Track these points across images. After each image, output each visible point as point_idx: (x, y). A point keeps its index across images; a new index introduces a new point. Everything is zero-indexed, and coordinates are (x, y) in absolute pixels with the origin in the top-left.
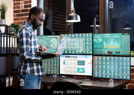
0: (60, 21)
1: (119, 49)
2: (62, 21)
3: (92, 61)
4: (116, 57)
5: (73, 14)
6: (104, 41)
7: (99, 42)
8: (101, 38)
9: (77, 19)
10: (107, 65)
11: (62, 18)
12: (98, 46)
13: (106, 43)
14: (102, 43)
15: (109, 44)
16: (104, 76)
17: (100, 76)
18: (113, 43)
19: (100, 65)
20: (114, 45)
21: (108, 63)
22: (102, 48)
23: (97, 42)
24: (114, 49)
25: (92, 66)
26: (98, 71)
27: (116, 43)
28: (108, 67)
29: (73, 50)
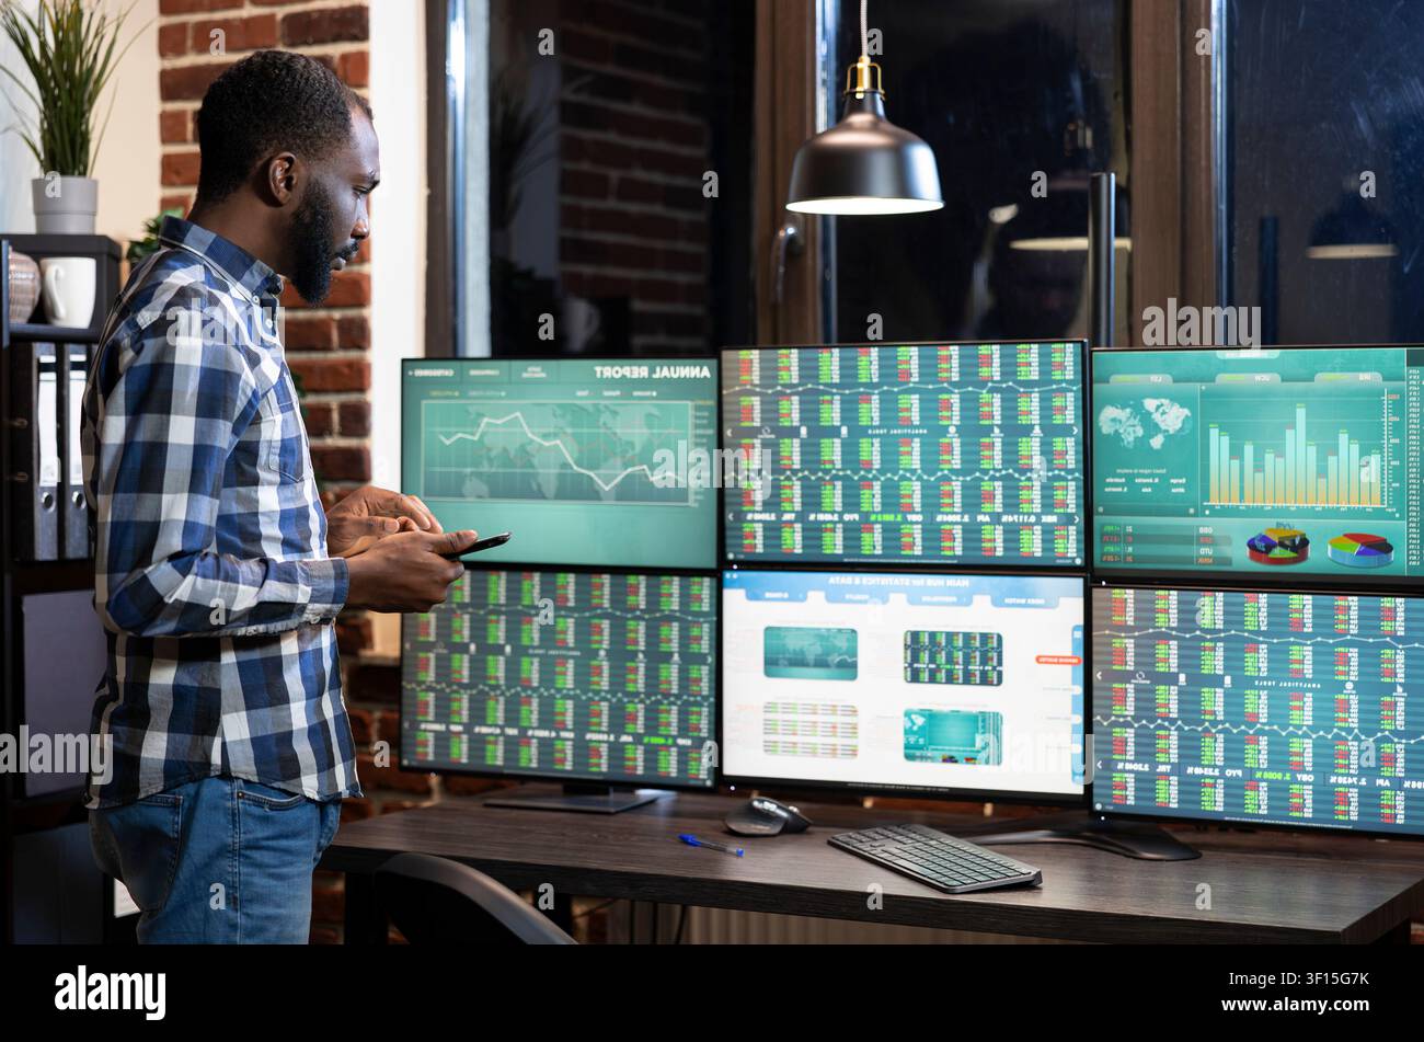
0: (639, 174)
1: (1379, 514)
2: (658, 178)
3: (1079, 635)
4: (1340, 602)
5: (861, 134)
6: (1214, 433)
7: (1157, 442)
8: (1176, 399)
9: (904, 189)
10: (1244, 683)
11: (661, 145)
12: (1146, 483)
13: (1236, 452)
14: (1188, 451)
15: (1269, 457)
16: (1214, 802)
17: (1168, 796)
18: (1313, 450)
19: (1170, 679)
20: (1322, 472)
21: (1258, 662)
22: (1196, 503)
23: (1132, 433)
24: (1327, 514)
25: (1079, 690)
26: (1146, 751)
27: (1347, 447)
28: (1257, 703)
29: (866, 524)
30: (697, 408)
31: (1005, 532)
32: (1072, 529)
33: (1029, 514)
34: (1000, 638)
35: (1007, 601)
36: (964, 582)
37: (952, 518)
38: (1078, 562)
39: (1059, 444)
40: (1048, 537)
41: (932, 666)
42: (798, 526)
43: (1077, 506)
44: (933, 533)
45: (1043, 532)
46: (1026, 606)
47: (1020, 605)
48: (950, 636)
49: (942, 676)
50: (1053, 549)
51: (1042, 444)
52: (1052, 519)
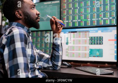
25: (116, 45)
29: (81, 21)
30: (58, 7)
31: (103, 21)
32: (115, 19)
33: (107, 18)
34: (102, 37)
35: (104, 31)
36: (97, 29)
37: (95, 19)
38: (116, 24)
39: (112, 6)
40: (110, 21)
41: (92, 42)
42: (71, 22)
43: (115, 16)
44: (92, 22)
45: (110, 20)
46: (107, 32)
47: (106, 32)
48: (94, 37)
49: (93, 43)
50: (111, 23)
51: (110, 6)
52: (111, 18)
